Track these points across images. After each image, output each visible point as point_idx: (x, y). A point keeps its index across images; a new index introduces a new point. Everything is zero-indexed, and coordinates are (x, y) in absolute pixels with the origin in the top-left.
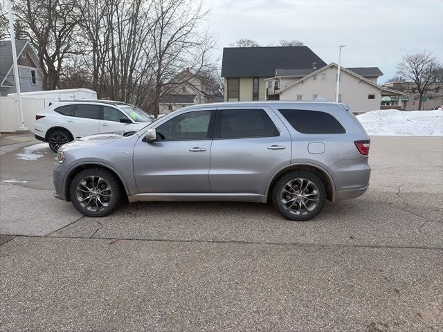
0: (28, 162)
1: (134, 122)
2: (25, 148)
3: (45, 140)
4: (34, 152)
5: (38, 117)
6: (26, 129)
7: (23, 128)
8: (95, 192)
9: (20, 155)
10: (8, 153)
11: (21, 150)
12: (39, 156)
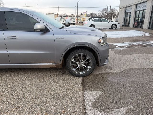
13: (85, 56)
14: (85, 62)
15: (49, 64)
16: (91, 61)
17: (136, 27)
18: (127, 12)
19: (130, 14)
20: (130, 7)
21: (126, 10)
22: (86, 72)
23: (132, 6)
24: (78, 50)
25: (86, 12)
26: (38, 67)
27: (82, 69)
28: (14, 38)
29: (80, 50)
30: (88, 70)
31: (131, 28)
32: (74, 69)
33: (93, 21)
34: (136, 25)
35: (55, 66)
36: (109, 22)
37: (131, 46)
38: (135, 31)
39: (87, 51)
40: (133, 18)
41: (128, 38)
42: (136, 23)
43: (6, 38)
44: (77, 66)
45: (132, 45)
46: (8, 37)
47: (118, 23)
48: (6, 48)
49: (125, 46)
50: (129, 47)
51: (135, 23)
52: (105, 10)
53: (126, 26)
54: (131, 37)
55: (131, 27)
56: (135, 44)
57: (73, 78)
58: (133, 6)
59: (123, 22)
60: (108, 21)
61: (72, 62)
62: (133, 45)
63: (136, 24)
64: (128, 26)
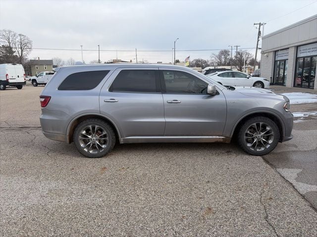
13: (264, 127)
14: (265, 134)
15: (214, 137)
16: (273, 133)
17: (300, 86)
18: (278, 58)
19: (285, 62)
20: (285, 51)
21: (276, 56)
22: (266, 148)
23: (288, 48)
24: (256, 118)
25: (189, 57)
26: (198, 141)
27: (260, 144)
28: (175, 102)
29: (259, 118)
30: (269, 146)
31: (290, 89)
32: (249, 145)
33: (219, 75)
34: (300, 83)
35: (222, 140)
36: (248, 78)
37: (310, 118)
38: (301, 94)
39: (268, 119)
40: (293, 71)
41: (296, 106)
42: (299, 79)
43: (166, 102)
44: (254, 140)
45: (310, 115)
46: (169, 102)
47: (266, 80)
48: (164, 115)
49: (298, 117)
50: (305, 118)
51: (297, 78)
52: (225, 53)
53: (277, 84)
54: (300, 103)
55: (290, 87)
56: (313, 114)
57: (247, 156)
58: (290, 50)
59: (271, 78)
60: (247, 76)
61: (247, 134)
62: (312, 115)
63: (299, 81)
64: (283, 84)
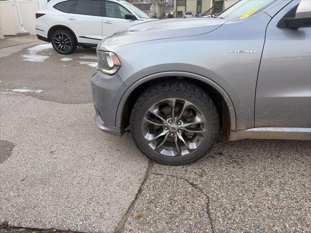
0: (36, 63)
1: (138, 18)
2: (29, 49)
3: (48, 40)
4: (39, 53)
5: (38, 15)
6: (25, 31)
7: (23, 30)
8: (174, 125)
9: (25, 56)
10: (13, 54)
11: (25, 51)
12: (46, 57)
